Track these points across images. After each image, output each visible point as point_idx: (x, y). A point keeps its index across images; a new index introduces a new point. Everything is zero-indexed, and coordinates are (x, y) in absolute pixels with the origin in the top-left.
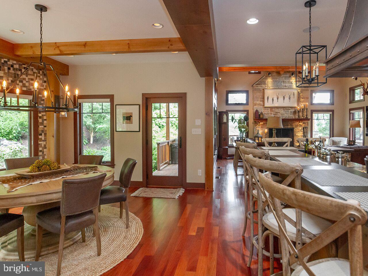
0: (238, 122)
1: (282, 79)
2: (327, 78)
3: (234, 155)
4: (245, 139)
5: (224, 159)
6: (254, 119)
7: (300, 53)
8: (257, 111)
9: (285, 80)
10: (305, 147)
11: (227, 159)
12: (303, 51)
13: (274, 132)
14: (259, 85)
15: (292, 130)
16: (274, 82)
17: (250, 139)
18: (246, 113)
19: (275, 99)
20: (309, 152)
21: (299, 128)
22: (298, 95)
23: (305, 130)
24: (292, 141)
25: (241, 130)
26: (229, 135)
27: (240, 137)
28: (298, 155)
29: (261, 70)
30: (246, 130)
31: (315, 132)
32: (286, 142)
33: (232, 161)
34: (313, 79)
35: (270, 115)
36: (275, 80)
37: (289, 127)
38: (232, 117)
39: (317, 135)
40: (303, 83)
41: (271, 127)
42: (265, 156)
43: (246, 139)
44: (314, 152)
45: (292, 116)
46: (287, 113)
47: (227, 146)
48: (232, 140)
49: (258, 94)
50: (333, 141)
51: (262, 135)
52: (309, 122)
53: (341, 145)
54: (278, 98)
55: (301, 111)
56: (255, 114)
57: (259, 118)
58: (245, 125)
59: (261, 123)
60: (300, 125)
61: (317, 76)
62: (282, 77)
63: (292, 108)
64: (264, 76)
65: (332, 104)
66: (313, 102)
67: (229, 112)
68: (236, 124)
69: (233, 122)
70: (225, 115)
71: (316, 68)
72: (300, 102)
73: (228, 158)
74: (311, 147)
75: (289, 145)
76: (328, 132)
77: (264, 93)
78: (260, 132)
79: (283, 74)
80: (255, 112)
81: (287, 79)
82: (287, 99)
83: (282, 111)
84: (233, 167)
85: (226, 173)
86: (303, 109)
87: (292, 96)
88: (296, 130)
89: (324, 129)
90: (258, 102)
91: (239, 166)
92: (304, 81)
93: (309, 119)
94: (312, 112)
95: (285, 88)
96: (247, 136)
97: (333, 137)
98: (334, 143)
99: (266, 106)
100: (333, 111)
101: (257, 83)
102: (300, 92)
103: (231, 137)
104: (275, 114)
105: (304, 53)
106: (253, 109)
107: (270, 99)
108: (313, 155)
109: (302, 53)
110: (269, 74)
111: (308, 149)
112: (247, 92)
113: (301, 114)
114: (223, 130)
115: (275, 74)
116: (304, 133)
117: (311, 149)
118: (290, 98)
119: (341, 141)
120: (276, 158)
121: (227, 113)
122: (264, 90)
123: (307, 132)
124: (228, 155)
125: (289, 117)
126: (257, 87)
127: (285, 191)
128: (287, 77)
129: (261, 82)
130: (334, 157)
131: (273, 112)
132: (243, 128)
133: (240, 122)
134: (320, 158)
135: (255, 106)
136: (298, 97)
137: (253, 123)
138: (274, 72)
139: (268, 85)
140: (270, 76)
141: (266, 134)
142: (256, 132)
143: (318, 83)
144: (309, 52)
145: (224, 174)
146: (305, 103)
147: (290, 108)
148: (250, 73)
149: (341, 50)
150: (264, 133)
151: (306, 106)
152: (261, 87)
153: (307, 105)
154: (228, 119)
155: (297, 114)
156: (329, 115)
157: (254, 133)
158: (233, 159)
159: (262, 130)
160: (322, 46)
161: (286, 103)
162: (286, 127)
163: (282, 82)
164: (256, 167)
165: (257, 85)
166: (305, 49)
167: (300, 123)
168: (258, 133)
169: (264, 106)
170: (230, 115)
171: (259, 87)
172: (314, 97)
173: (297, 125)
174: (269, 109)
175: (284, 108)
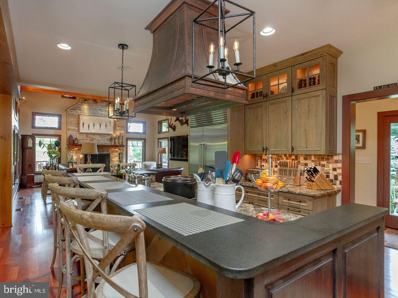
0: (47, 147)
1: (99, 106)
2: (136, 113)
3: (42, 182)
4: (55, 166)
5: (28, 188)
6: (67, 144)
7: (113, 88)
8: (71, 136)
9: (101, 108)
10: (117, 172)
11: (33, 188)
12: (116, 86)
13: (89, 158)
14: (73, 111)
15: (108, 155)
16: (90, 109)
17: (63, 165)
18: (58, 137)
19: (91, 125)
20: (120, 177)
21: (115, 154)
22: (114, 124)
23: (120, 155)
24: (106, 167)
25: (52, 156)
26: (36, 161)
27: (50, 163)
28: (109, 179)
29: (76, 96)
30: (57, 155)
31: (130, 157)
32: (100, 168)
33: (40, 189)
34: (124, 113)
35: (85, 141)
36: (92, 107)
37: (105, 153)
38: (40, 142)
39: (132, 160)
40: (114, 115)
41: (86, 153)
42: (74, 183)
43: (57, 165)
44: (125, 176)
45: (108, 143)
46: (104, 140)
47: (33, 174)
48: (40, 166)
49: (72, 119)
50: (145, 165)
51: (77, 160)
52: (125, 148)
53: (152, 168)
54: (94, 125)
55: (117, 138)
56: (69, 139)
57: (73, 144)
58: (57, 150)
59: (75, 149)
60: (116, 151)
61: (128, 110)
62: (98, 105)
63: (108, 135)
64: (79, 102)
65: (144, 133)
66: (128, 131)
67: (35, 136)
68: (45, 149)
69: (40, 147)
70: (31, 139)
71: (127, 103)
72: (116, 130)
73: (35, 186)
74: (123, 171)
75: (102, 170)
76: (141, 157)
77: (79, 118)
78: (74, 158)
79: (100, 103)
80: (69, 137)
81: (104, 108)
82: (103, 126)
83: (98, 138)
84: (41, 196)
85: (32, 204)
86: (118, 137)
87: (108, 124)
88: (112, 155)
89: (138, 154)
90: (72, 128)
91: (48, 194)
92: (116, 113)
93: (124, 146)
94: (127, 139)
95: (102, 116)
96: (59, 162)
97: (145, 161)
98: (146, 167)
99: (81, 131)
100: (145, 139)
101: (71, 108)
102: (116, 121)
103: (39, 163)
104: (90, 140)
105: (116, 88)
106: (66, 134)
107: (86, 126)
108: (124, 179)
109: (114, 88)
110: (85, 101)
111: (120, 174)
112: (60, 116)
113: (117, 141)
114: (27, 156)
115: (91, 101)
116: (120, 158)
117: (122, 174)
118: (106, 126)
119: (151, 165)
120: (87, 184)
121: (33, 137)
122: (79, 115)
123: (122, 158)
124: (34, 183)
125: (105, 143)
126: (71, 112)
127: (83, 215)
128: (104, 106)
129: (76, 108)
130: (141, 179)
131: (88, 138)
132: (54, 153)
133: (50, 147)
134: (129, 181)
135: (69, 131)
136: (115, 126)
137: (66, 149)
138: (90, 99)
139: (83, 111)
140: (86, 103)
141: (81, 160)
142: (70, 158)
143: (128, 116)
144: (121, 88)
145: (28, 205)
146: (121, 132)
147: (106, 135)
148: (63, 97)
149: (146, 92)
150: (79, 158)
151: (121, 134)
152: (76, 112)
153: (123, 133)
154: (35, 144)
155: (113, 141)
156: (142, 142)
157: (67, 158)
158: (41, 187)
159: (76, 156)
160: (132, 85)
161: (103, 130)
162: (102, 153)
163: (98, 110)
164: (62, 196)
165: (71, 110)
166: (117, 85)
167: (116, 149)
168: (72, 158)
169: (79, 131)
170: (37, 140)
171: (74, 112)
172: (130, 126)
173: (113, 151)
174: (85, 135)
175: (101, 135)
